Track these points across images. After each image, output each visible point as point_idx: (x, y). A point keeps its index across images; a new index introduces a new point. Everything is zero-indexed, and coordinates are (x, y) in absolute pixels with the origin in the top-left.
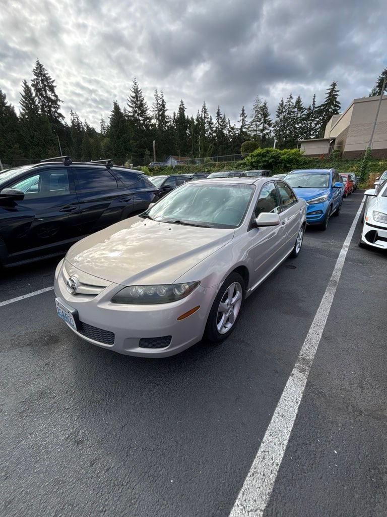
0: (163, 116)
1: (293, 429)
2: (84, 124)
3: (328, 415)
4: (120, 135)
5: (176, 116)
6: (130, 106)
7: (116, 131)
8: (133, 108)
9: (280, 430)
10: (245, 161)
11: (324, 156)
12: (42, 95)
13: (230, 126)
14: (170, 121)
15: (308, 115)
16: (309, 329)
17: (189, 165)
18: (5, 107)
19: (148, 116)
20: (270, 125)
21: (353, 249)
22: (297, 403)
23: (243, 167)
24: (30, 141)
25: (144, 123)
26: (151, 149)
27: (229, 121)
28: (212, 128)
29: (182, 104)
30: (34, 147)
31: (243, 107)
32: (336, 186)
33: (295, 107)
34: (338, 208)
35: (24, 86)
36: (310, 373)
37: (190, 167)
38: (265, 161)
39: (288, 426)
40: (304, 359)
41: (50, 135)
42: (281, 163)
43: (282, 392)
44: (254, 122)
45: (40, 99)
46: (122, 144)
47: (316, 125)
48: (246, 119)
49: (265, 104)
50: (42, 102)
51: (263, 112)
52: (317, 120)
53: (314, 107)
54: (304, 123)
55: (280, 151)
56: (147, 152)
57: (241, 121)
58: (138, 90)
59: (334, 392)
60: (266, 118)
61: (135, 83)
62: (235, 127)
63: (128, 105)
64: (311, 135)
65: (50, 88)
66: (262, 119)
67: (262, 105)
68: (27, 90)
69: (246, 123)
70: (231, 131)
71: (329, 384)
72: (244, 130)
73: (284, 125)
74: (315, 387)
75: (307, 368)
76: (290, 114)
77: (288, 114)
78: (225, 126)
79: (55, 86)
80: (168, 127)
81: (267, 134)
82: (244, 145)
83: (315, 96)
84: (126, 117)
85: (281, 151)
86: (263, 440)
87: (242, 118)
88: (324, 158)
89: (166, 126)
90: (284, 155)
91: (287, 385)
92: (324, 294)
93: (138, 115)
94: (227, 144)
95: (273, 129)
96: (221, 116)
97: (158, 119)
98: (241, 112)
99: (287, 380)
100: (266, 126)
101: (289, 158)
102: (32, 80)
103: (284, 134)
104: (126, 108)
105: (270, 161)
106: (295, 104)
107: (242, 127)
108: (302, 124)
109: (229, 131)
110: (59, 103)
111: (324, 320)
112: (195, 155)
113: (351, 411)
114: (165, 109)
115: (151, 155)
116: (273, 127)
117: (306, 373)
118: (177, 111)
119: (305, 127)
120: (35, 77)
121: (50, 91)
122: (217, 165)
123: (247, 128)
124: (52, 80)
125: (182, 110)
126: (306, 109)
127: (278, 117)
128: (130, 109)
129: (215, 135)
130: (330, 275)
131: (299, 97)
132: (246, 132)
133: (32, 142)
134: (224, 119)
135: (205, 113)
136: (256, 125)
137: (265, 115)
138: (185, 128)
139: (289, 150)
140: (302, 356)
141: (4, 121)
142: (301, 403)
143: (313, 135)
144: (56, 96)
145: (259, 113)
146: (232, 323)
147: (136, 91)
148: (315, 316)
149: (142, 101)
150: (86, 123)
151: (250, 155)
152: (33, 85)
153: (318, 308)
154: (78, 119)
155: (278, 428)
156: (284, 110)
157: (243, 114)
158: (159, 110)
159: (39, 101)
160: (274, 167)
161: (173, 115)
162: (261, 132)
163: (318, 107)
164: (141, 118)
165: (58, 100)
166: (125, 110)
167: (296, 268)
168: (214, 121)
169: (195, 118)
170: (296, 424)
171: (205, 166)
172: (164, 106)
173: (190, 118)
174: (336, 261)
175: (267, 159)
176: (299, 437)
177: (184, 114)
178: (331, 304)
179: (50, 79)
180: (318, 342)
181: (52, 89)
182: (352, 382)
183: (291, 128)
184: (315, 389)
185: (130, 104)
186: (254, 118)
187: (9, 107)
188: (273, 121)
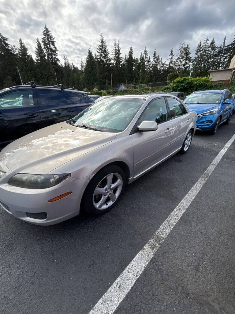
0: (118, 57)
1: (123, 301)
2: (71, 64)
3: (158, 292)
4: (91, 71)
5: (127, 58)
6: (98, 52)
7: (89, 68)
8: (100, 53)
9: (111, 300)
10: (169, 86)
11: (226, 82)
12: (47, 47)
13: (162, 63)
14: (123, 61)
15: (219, 52)
16: (172, 211)
17: (132, 89)
18: (27, 56)
19: (109, 58)
20: (190, 61)
21: (231, 150)
22: (137, 276)
23: (167, 90)
24: (40, 76)
25: (106, 63)
26: (110, 80)
27: (162, 59)
28: (150, 64)
29: (131, 49)
30: (42, 79)
31: (172, 49)
32: (227, 102)
33: (210, 47)
34: (229, 118)
35: (37, 42)
36: (158, 250)
37: (132, 91)
38: (182, 86)
39: (120, 297)
40: (158, 237)
41: (51, 72)
42: (194, 87)
43: (129, 264)
44: (179, 59)
45: (47, 50)
46: (92, 77)
47: (224, 59)
48: (173, 58)
49: (188, 46)
50: (48, 52)
51: (186, 51)
52: (226, 55)
53: (224, 46)
54: (216, 58)
55: (193, 79)
56: (107, 81)
57: (170, 59)
58: (104, 41)
59: (172, 271)
60: (188, 56)
61: (102, 37)
62: (165, 63)
63: (97, 51)
64: (220, 67)
65: (52, 43)
66: (185, 57)
67: (185, 46)
68: (39, 45)
69: (173, 60)
70: (162, 67)
71: (170, 262)
72: (171, 65)
73: (200, 60)
74: (157, 263)
75: (157, 245)
76: (206, 52)
77: (204, 52)
78: (159, 63)
79: (55, 42)
80: (121, 65)
81: (187, 67)
82: (169, 75)
83: (225, 38)
84: (96, 59)
85: (195, 79)
86: (94, 307)
87: (171, 56)
88: (227, 83)
89: (120, 64)
90: (196, 81)
91: (135, 258)
92: (195, 183)
93: (103, 58)
94: (159, 75)
95: (192, 63)
96: (156, 56)
97: (115, 60)
98: (170, 53)
99: (137, 253)
100: (187, 61)
101: (200, 83)
102: (42, 38)
103: (199, 66)
104: (96, 53)
105: (186, 86)
106: (209, 45)
107: (170, 63)
108: (214, 59)
109: (161, 66)
110: (57, 52)
111: (187, 205)
112: (136, 82)
113: (180, 292)
114: (120, 53)
115: (110, 84)
116: (193, 62)
117: (155, 249)
118: (128, 54)
119: (216, 61)
120: (44, 36)
121: (52, 45)
122: (150, 89)
123: (173, 64)
124: (53, 38)
125: (131, 53)
126: (218, 48)
127: (197, 54)
128: (98, 54)
129: (152, 69)
130: (206, 169)
131: (213, 39)
132: (173, 66)
133: (42, 77)
134: (158, 58)
135: (146, 54)
136: (180, 61)
137: (187, 54)
138: (132, 65)
139: (201, 78)
140: (158, 234)
141: (27, 64)
142: (139, 277)
143: (221, 66)
144: (55, 48)
145: (183, 53)
146: (113, 202)
147: (102, 42)
148: (181, 200)
149: (105, 48)
150: (72, 64)
151: (172, 82)
152: (43, 42)
153: (186, 194)
154: (68, 62)
155: (111, 298)
156: (201, 49)
157: (172, 54)
158: (116, 54)
159: (46, 51)
160: (188, 90)
161: (125, 57)
162: (183, 66)
163: (227, 46)
164: (104, 60)
165: (56, 50)
166: (95, 55)
167: (181, 161)
168: (152, 60)
169: (139, 58)
170: (127, 297)
171: (143, 90)
172: (119, 51)
173: (136, 58)
174: (215, 158)
175: (184, 84)
176: (125, 310)
177: (132, 56)
178: (197, 192)
179: (52, 37)
180: (175, 224)
181: (53, 43)
182: (190, 264)
183: (206, 62)
184: (157, 265)
185: (98, 51)
186: (178, 56)
187: (29, 56)
188: (193, 58)
